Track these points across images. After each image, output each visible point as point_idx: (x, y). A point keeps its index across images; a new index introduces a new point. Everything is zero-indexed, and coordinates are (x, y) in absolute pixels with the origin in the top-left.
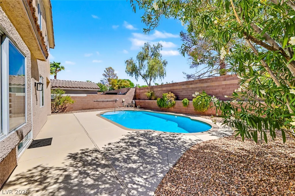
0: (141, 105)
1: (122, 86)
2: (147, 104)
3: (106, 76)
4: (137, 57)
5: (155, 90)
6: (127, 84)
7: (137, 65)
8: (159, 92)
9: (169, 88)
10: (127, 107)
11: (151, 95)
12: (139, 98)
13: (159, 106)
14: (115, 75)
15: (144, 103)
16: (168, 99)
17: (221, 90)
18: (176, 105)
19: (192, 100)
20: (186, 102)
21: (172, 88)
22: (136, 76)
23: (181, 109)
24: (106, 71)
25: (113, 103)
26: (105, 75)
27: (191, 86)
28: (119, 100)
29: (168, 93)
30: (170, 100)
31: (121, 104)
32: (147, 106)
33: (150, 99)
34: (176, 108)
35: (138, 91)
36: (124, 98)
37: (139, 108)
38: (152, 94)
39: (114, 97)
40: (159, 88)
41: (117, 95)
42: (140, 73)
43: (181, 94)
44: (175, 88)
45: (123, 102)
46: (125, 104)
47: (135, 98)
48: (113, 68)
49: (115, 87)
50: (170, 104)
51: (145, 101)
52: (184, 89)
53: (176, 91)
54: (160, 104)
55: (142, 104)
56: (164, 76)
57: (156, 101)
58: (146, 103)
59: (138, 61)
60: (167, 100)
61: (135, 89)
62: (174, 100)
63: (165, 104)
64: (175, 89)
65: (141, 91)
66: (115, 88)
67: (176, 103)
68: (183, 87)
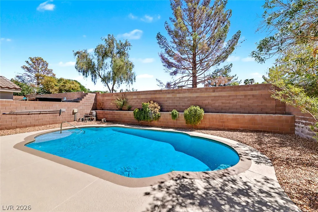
0: (106, 118)
1: (66, 88)
2: (116, 117)
3: (29, 70)
4: (95, 51)
5: (128, 97)
6: (76, 86)
7: (95, 61)
8: (134, 100)
9: (149, 96)
10: (82, 121)
11: (123, 104)
12: (102, 108)
13: (138, 118)
14: (50, 71)
15: (112, 114)
16: (152, 111)
17: (210, 101)
18: (161, 117)
19: (183, 112)
20: (176, 115)
21: (153, 96)
22: (92, 76)
23: (168, 123)
24: (31, 62)
25: (53, 116)
26: (27, 68)
27: (178, 95)
28: (66, 110)
29: (150, 103)
30: (154, 112)
31: (70, 117)
32: (118, 119)
33: (121, 110)
34: (160, 122)
35: (99, 98)
36: (76, 108)
37: (104, 121)
38: (124, 102)
39: (56, 106)
40: (135, 95)
41: (61, 102)
42: (99, 73)
43: (167, 104)
44: (158, 96)
45: (74, 113)
46: (78, 116)
47: (95, 108)
48: (44, 60)
49: (52, 89)
50: (154, 117)
51: (114, 112)
52: (169, 98)
53: (159, 100)
54: (139, 117)
55: (109, 117)
56: (133, 81)
57: (131, 113)
58: (116, 114)
59: (96, 57)
60: (150, 112)
61: (95, 94)
62: (159, 111)
63: (148, 116)
64: (159, 98)
65: (106, 98)
66: (51, 91)
67: (161, 115)
68: (169, 96)
